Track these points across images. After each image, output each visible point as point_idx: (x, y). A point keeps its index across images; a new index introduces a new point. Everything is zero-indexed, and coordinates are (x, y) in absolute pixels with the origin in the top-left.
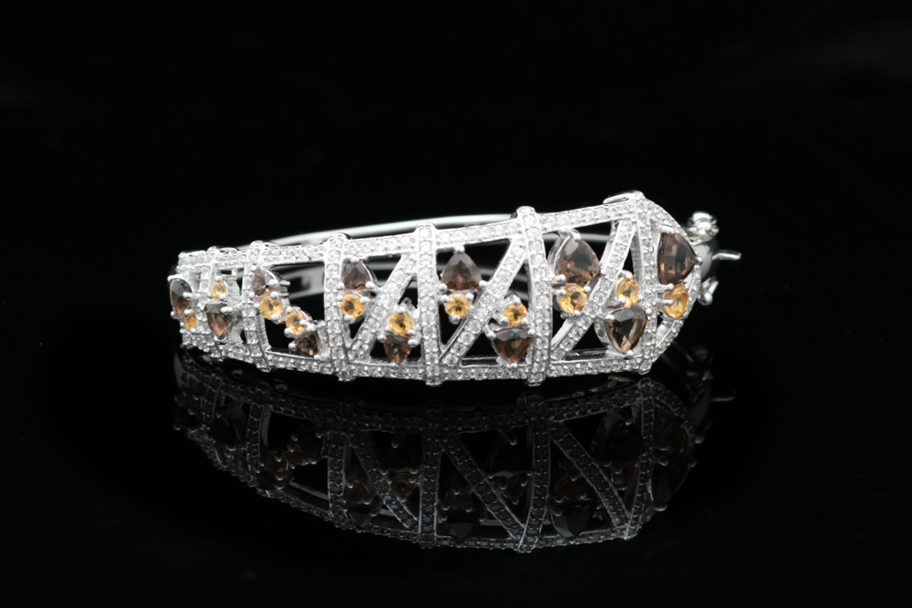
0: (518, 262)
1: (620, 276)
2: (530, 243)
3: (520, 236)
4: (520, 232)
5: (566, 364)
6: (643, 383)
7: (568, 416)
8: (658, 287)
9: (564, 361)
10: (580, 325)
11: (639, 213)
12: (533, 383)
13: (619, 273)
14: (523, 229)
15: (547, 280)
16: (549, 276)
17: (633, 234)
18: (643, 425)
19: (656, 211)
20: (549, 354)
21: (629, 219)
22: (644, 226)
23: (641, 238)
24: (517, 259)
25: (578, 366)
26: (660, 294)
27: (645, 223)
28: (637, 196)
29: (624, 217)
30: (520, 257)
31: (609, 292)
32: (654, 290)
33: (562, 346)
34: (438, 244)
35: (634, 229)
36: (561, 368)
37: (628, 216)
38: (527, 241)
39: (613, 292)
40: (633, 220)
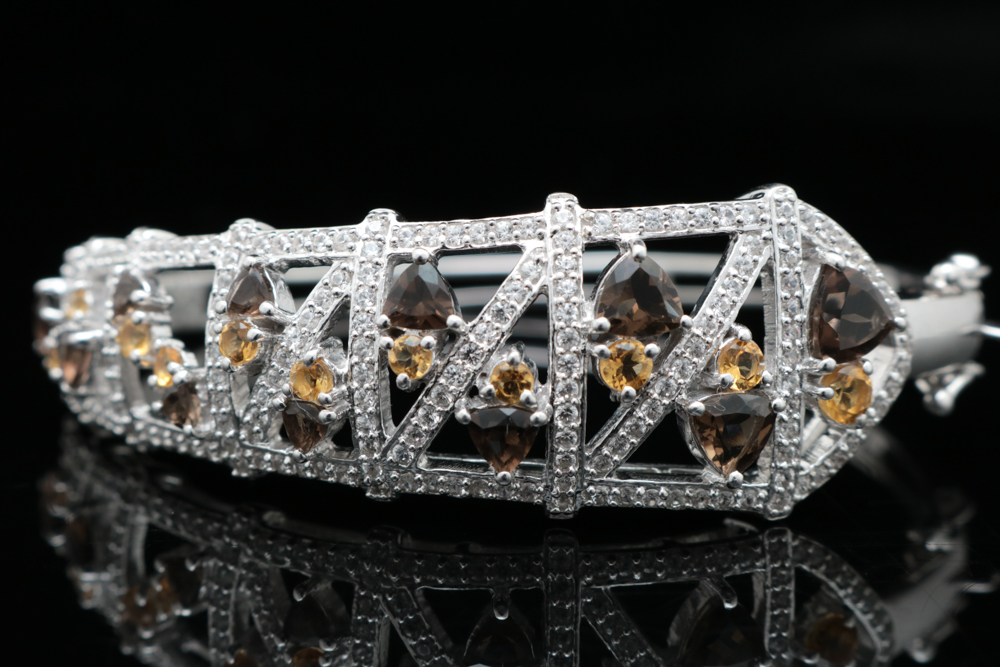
0: (530, 289)
1: (728, 334)
2: (556, 257)
3: (541, 243)
4: (541, 237)
5: (617, 485)
6: (772, 535)
7: (620, 580)
8: (809, 363)
9: (614, 479)
10: (641, 415)
11: (781, 224)
12: (555, 513)
13: (725, 329)
14: (547, 231)
15: (579, 326)
16: (585, 319)
17: (762, 260)
18: (769, 614)
19: (818, 224)
20: (581, 464)
21: (758, 232)
22: (787, 247)
23: (779, 269)
24: (528, 282)
25: (641, 490)
26: (812, 378)
27: (789, 243)
28: (780, 193)
29: (745, 228)
30: (535, 281)
31: (702, 361)
32: (799, 367)
33: (606, 451)
34: (394, 244)
35: (767, 252)
36: (608, 491)
37: (756, 227)
38: (552, 252)
39: (710, 362)
40: (765, 234)
